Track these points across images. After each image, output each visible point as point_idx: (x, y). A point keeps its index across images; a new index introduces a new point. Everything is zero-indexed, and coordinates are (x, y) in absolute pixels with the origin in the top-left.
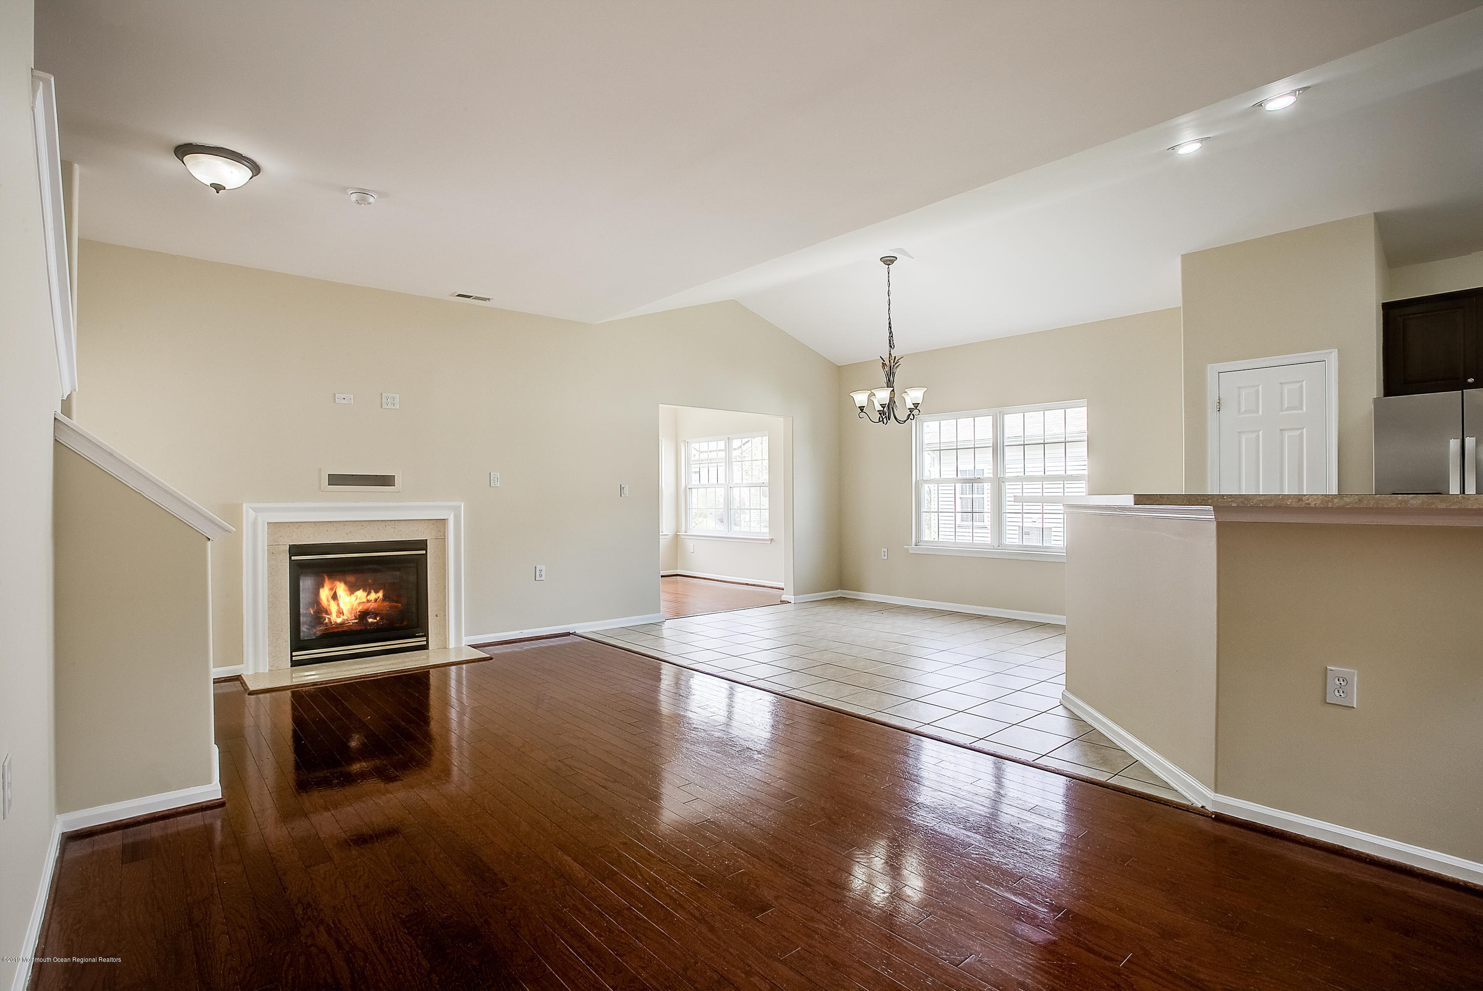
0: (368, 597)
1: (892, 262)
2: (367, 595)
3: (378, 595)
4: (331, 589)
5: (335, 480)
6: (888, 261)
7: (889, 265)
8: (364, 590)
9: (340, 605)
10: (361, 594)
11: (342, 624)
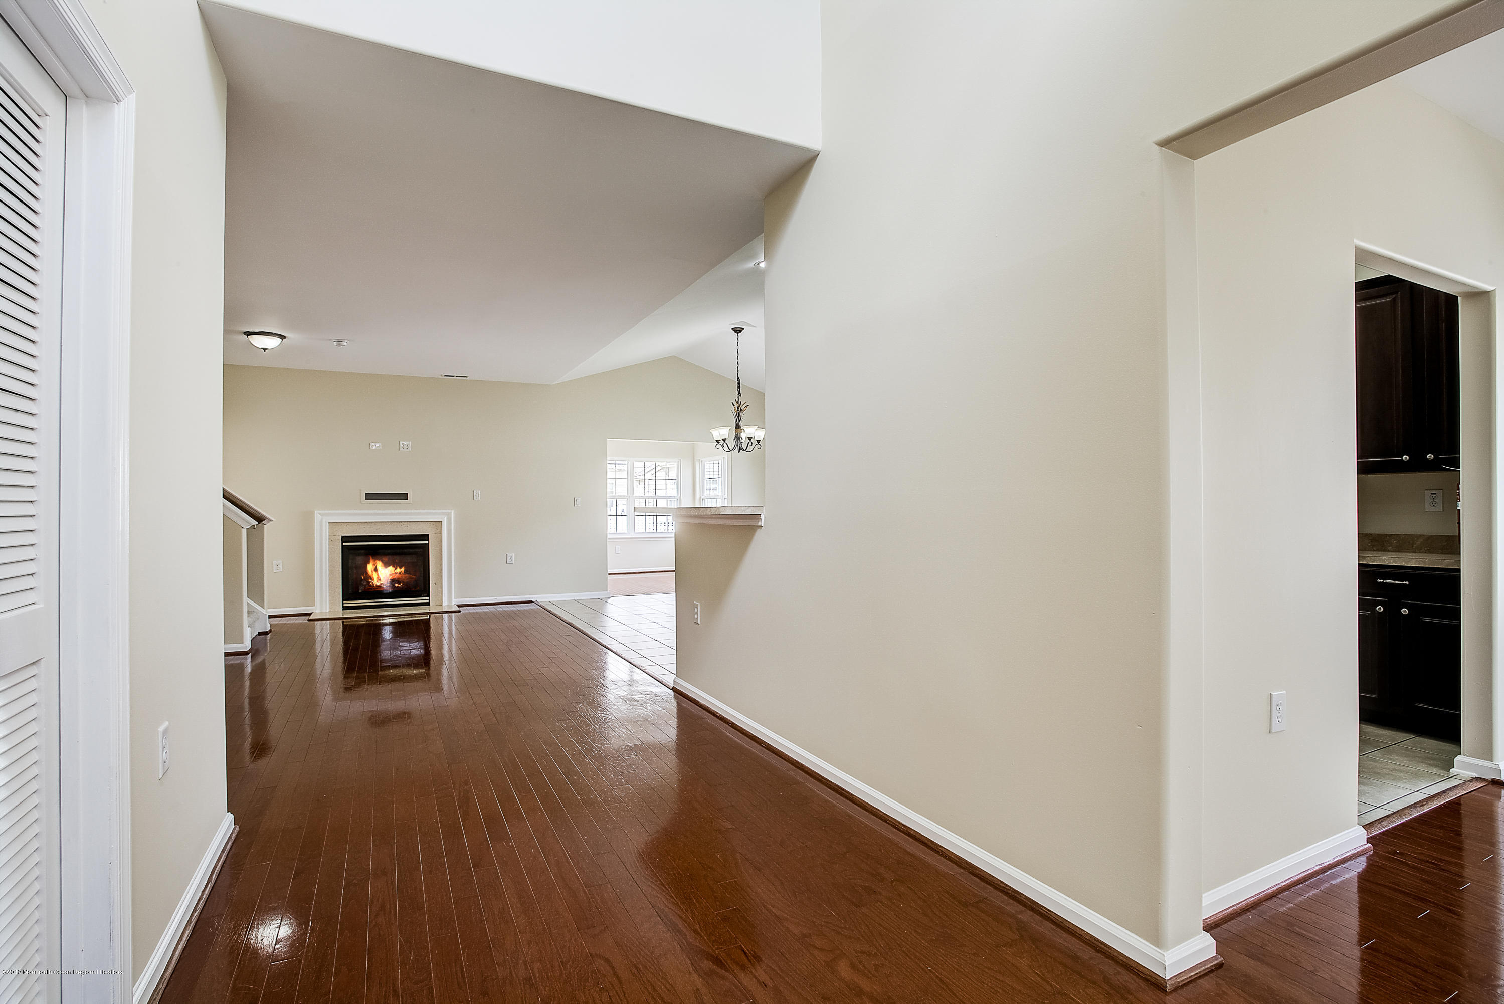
0: (396, 571)
1: (740, 331)
2: (395, 570)
3: (401, 570)
4: (374, 565)
5: (369, 496)
6: (738, 331)
7: (738, 333)
8: (393, 567)
9: (379, 575)
10: (391, 569)
11: (379, 587)
